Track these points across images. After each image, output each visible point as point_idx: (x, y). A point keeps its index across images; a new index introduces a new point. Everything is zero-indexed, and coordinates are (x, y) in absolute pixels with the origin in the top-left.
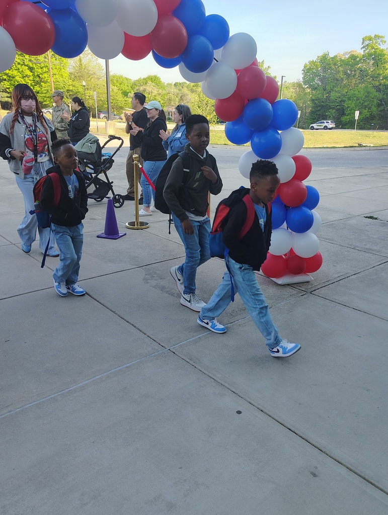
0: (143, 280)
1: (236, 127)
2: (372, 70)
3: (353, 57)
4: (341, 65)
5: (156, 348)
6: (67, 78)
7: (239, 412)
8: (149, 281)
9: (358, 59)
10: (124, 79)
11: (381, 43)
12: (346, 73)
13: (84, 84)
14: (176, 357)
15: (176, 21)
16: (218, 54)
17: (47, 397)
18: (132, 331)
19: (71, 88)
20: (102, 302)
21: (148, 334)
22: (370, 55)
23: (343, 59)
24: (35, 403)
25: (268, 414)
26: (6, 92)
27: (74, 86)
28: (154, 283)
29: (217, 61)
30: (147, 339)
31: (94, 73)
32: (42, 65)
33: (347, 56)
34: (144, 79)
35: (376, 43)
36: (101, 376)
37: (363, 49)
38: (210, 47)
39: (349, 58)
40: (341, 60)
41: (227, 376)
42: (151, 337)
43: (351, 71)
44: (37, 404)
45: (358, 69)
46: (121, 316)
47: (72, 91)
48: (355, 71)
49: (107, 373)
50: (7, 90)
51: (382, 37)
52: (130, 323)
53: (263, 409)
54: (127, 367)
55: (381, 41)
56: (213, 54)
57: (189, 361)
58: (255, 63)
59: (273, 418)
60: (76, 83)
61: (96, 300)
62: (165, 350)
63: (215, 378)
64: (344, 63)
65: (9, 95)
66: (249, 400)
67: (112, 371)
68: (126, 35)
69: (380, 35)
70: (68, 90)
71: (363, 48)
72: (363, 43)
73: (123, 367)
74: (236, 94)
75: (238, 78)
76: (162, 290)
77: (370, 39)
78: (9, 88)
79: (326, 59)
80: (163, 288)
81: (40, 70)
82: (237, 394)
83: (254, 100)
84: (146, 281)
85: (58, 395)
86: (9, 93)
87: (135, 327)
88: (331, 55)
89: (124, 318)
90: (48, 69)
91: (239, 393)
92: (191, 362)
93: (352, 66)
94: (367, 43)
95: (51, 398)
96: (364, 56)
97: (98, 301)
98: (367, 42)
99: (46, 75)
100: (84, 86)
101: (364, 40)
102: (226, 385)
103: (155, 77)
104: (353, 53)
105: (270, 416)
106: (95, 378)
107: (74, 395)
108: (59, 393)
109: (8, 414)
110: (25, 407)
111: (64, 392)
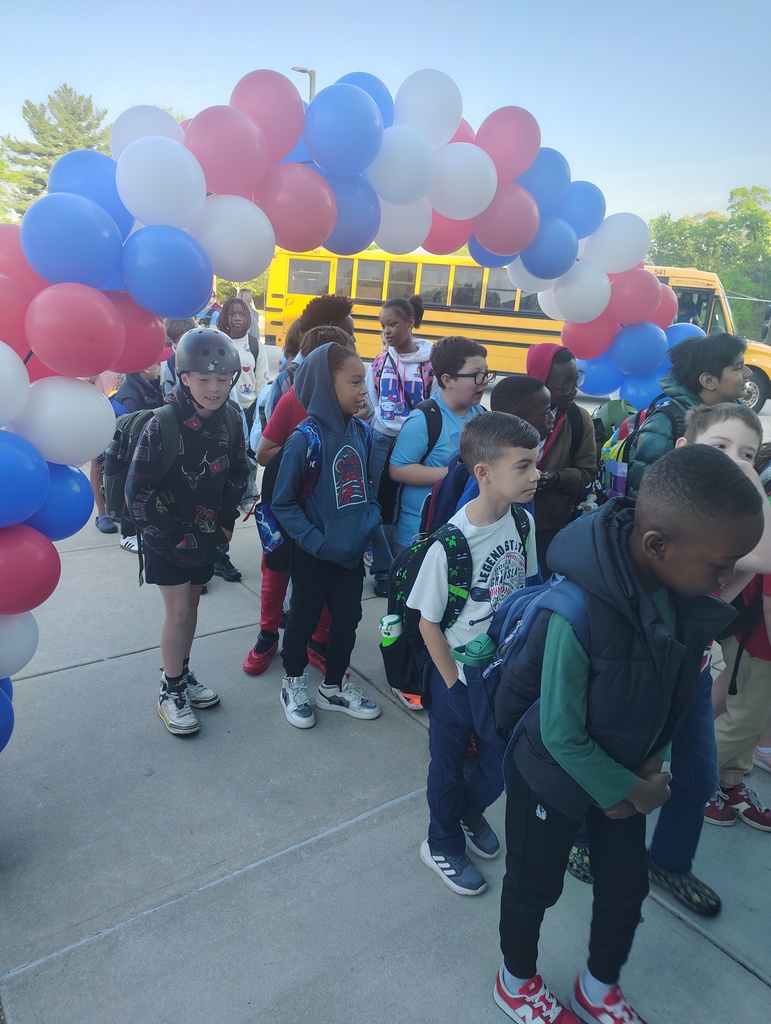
2: (745, 245)
3: (713, 223)
4: (691, 236)
9: (721, 226)
11: (762, 201)
12: (698, 250)
15: (523, 194)
17: (282, 850)
22: (743, 220)
23: (694, 225)
24: (264, 861)
33: (700, 221)
35: (755, 200)
36: (369, 813)
37: (730, 211)
39: (705, 223)
40: (691, 227)
43: (707, 245)
44: (267, 863)
45: (720, 243)
48: (715, 246)
49: (379, 809)
51: (765, 191)
55: (764, 198)
64: (696, 232)
67: (387, 804)
68: (435, 213)
69: (762, 188)
71: (731, 207)
72: (731, 200)
74: (608, 317)
75: (613, 288)
77: (744, 193)
79: (666, 224)
83: (636, 325)
85: (302, 848)
88: (674, 219)
93: (712, 236)
95: (290, 852)
96: (732, 221)
98: (737, 199)
101: (732, 194)
104: (711, 216)
106: (360, 818)
107: (330, 850)
108: (303, 844)
109: (220, 880)
110: (247, 868)
111: (309, 841)
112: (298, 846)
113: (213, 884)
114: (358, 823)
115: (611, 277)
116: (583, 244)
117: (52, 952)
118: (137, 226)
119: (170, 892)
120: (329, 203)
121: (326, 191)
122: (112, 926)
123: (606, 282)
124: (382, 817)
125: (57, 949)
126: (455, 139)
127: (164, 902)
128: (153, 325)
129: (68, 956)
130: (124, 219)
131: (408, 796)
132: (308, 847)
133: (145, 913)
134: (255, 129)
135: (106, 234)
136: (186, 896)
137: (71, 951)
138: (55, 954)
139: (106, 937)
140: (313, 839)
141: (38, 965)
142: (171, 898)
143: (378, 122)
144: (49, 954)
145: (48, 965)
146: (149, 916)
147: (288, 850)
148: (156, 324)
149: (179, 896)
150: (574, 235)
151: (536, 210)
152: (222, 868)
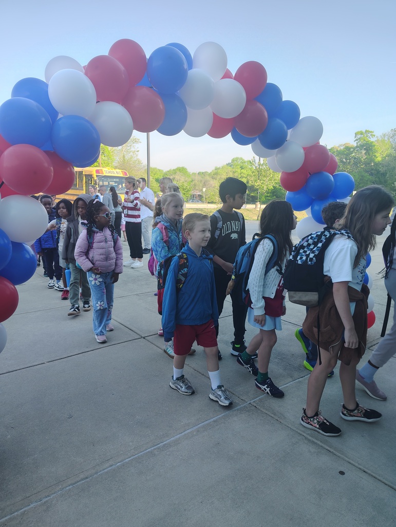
1: (296, 196)
2: (364, 158)
3: (348, 148)
4: (338, 155)
5: (237, 402)
7: (342, 473)
9: (352, 150)
11: (371, 137)
12: (342, 161)
14: (259, 411)
15: (259, 105)
17: (144, 451)
22: (362, 146)
23: (339, 150)
24: (134, 457)
33: (342, 148)
35: (367, 136)
36: (191, 430)
37: (356, 142)
39: (344, 148)
40: (337, 150)
43: (346, 159)
44: (136, 458)
45: (352, 158)
46: (195, 368)
48: (350, 159)
49: (196, 427)
51: (372, 132)
52: (205, 376)
54: (214, 421)
55: (371, 135)
57: (273, 416)
62: (246, 404)
64: (340, 153)
67: (201, 425)
69: (370, 130)
71: (356, 140)
72: (355, 137)
73: (210, 421)
75: (306, 154)
77: (361, 133)
83: (317, 173)
85: (154, 449)
88: (329, 147)
89: (199, 371)
92: (276, 417)
93: (348, 155)
94: (359, 137)
95: (148, 452)
96: (357, 147)
101: (356, 134)
104: (347, 145)
107: (170, 449)
108: (155, 447)
109: (110, 468)
110: (125, 461)
111: (159, 445)
112: (153, 448)
113: (106, 470)
114: (185, 434)
115: (304, 149)
116: (289, 131)
117: (14, 513)
118: (60, 116)
119: (82, 476)
121: (159, 101)
122: (48, 496)
123: (302, 151)
124: (198, 431)
125: (17, 511)
126: (224, 77)
127: (78, 482)
129: (23, 514)
130: (53, 113)
131: (212, 420)
132: (159, 448)
133: (68, 488)
134: (122, 68)
135: (43, 120)
136: (91, 478)
137: (25, 511)
138: (16, 513)
139: (45, 502)
140: (161, 444)
141: (6, 520)
142: (82, 480)
143: (186, 66)
144: (12, 514)
145: (11, 519)
146: (70, 490)
147: (147, 451)
149: (87, 478)
150: (285, 127)
151: (266, 114)
152: (111, 462)
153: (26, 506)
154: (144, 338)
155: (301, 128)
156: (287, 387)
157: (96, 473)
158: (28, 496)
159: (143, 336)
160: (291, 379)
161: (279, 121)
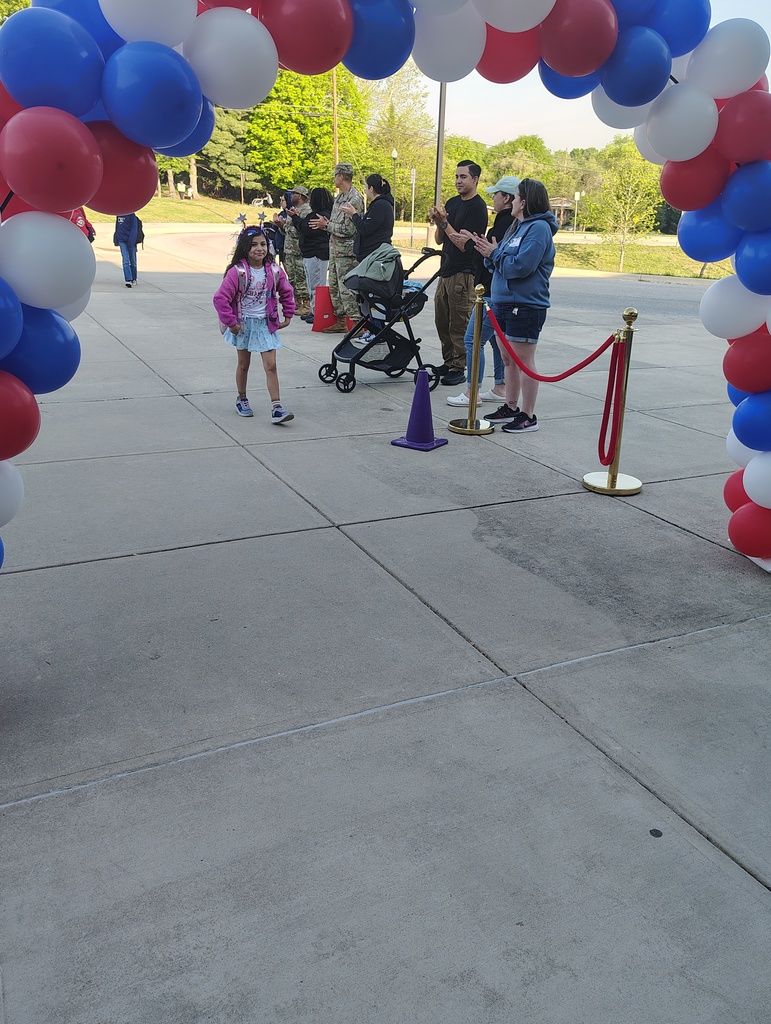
0: (474, 534)
1: (705, 224)
5: (489, 671)
6: (364, 144)
7: (656, 833)
8: (485, 537)
10: (472, 145)
13: (395, 154)
14: (529, 695)
16: (680, 66)
17: (274, 734)
18: (444, 631)
19: (370, 163)
20: (391, 569)
21: (475, 640)
24: (252, 742)
25: (721, 849)
26: (256, 171)
27: (375, 159)
28: (494, 542)
29: (676, 82)
30: (472, 653)
31: (416, 134)
32: (322, 120)
34: (510, 144)
36: (376, 710)
38: (666, 50)
41: (634, 752)
42: (481, 648)
44: (255, 744)
46: (424, 598)
47: (371, 169)
49: (388, 707)
50: (257, 167)
52: (440, 616)
53: (711, 835)
54: (427, 701)
56: (668, 67)
57: (553, 706)
58: (760, 85)
59: (733, 859)
60: (381, 155)
61: (379, 563)
62: (506, 679)
63: (607, 750)
65: (259, 177)
66: (680, 810)
67: (398, 704)
70: (364, 168)
73: (419, 699)
74: (713, 153)
75: (721, 118)
76: (509, 558)
78: (259, 164)
80: (511, 555)
81: (317, 130)
82: (654, 793)
83: (753, 163)
84: (478, 535)
85: (293, 734)
86: (259, 173)
87: (450, 624)
89: (431, 603)
90: (332, 127)
91: (658, 792)
92: (560, 711)
95: (281, 737)
97: (383, 566)
99: (327, 139)
100: (395, 159)
102: (632, 770)
103: (534, 138)
105: (726, 853)
106: (364, 713)
107: (323, 738)
108: (296, 731)
109: (203, 754)
110: (233, 746)
111: (304, 729)
112: (291, 732)
113: (194, 758)
115: (719, 103)
117: (22, 799)
119: (149, 760)
120: (344, 16)
122: (84, 784)
125: (27, 797)
127: (140, 768)
128: (142, 160)
129: (36, 803)
132: (302, 733)
133: (119, 776)
135: (84, 54)
136: (162, 766)
137: (40, 800)
138: (24, 801)
139: (76, 793)
141: (6, 808)
142: (148, 766)
144: (18, 800)
145: (14, 808)
146: (121, 779)
147: (280, 735)
148: (147, 160)
149: (157, 764)
151: (611, 15)
152: (207, 745)
153: (44, 793)
154: (338, 527)
155: (712, 50)
156: (609, 655)
157: (176, 759)
158: (49, 777)
159: (337, 523)
160: (624, 642)
161: (650, 35)
